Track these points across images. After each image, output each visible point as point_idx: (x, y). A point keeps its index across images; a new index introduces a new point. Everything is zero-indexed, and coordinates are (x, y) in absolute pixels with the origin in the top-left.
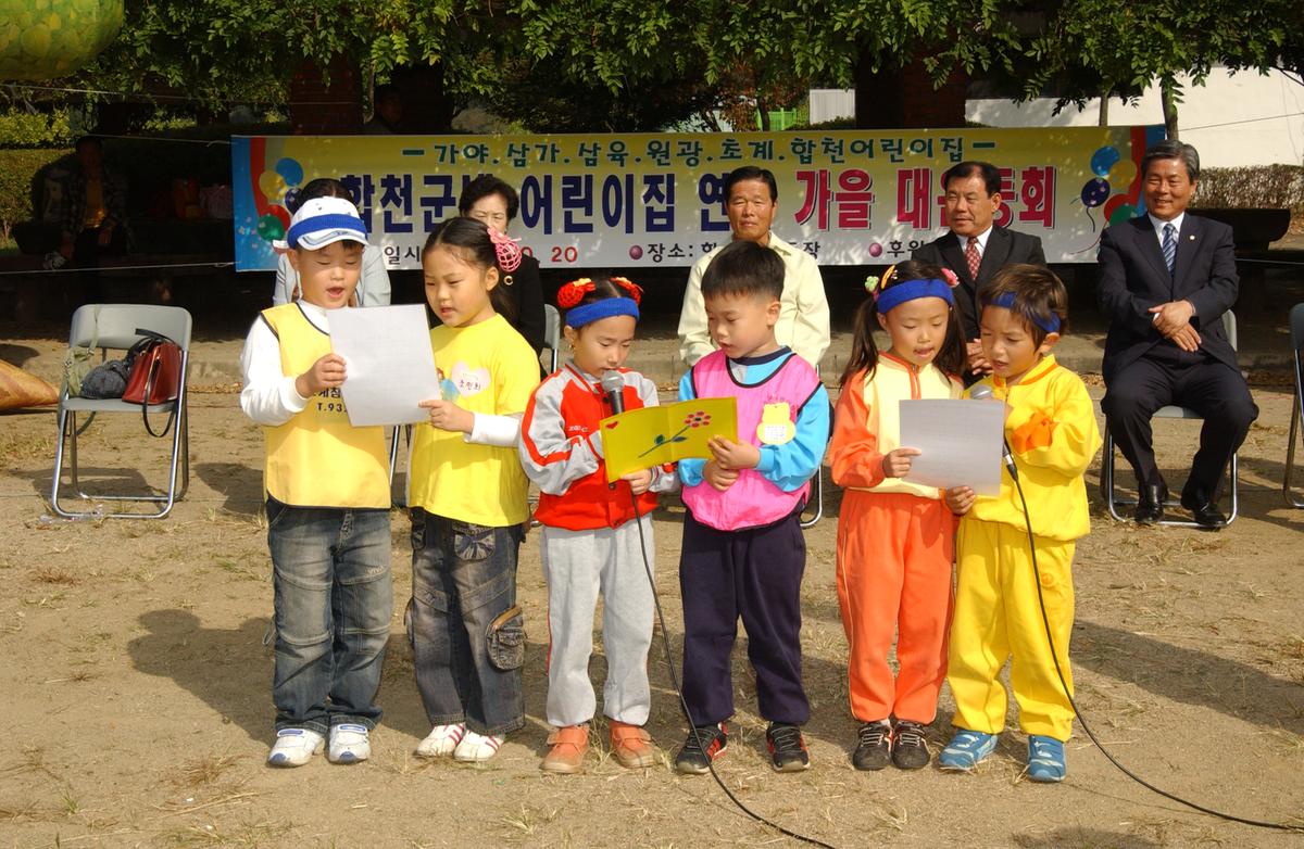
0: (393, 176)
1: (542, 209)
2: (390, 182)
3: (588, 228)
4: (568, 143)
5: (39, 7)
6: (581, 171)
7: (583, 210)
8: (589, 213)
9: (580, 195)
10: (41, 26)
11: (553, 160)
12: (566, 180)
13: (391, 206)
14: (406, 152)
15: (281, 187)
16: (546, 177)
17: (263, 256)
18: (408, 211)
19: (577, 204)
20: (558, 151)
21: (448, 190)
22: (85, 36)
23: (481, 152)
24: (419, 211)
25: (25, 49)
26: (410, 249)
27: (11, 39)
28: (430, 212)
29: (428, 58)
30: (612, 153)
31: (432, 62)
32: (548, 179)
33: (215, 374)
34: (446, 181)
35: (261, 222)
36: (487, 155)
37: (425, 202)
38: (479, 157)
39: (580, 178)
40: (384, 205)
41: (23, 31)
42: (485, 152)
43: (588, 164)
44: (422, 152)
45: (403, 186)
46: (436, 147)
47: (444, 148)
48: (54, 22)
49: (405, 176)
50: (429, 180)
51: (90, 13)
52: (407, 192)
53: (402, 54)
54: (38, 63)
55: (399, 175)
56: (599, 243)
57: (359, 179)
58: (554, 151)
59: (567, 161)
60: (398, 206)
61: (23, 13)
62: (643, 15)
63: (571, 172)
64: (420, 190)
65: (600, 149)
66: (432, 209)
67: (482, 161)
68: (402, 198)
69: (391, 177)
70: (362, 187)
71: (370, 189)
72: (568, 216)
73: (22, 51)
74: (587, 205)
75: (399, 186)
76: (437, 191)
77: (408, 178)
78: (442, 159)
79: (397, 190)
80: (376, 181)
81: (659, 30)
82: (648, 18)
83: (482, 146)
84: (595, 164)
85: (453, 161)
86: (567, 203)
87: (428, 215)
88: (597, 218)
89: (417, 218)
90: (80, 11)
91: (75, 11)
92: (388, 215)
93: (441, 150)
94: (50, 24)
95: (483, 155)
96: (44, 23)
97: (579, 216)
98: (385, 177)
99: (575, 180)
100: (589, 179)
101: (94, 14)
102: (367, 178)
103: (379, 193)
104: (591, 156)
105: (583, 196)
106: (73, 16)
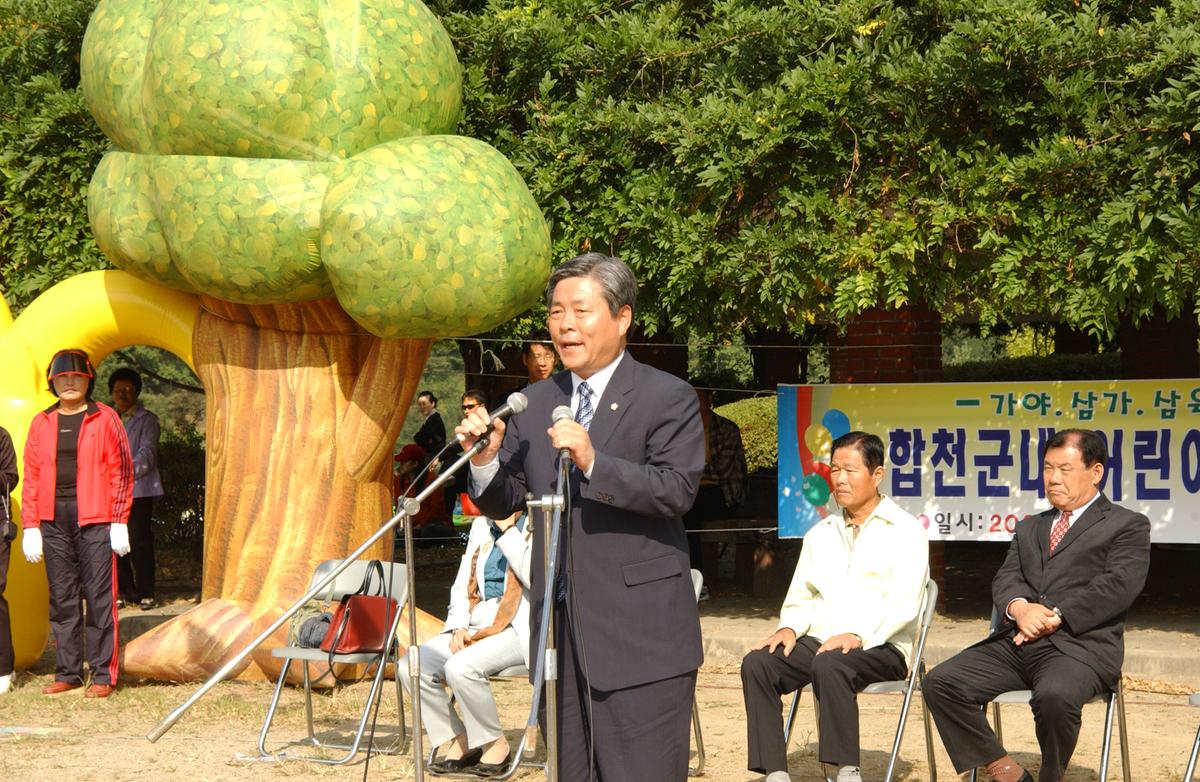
0: (945, 430)
1: (1111, 470)
2: (942, 437)
3: (1163, 494)
4: (1142, 390)
5: (439, 268)
6: (1157, 425)
7: (1158, 472)
8: (1165, 475)
9: (1155, 454)
10: (443, 285)
11: (1125, 411)
12: (1140, 436)
13: (942, 465)
14: (960, 403)
15: (823, 443)
16: (1116, 431)
17: (803, 520)
18: (961, 472)
19: (1152, 465)
20: (1130, 401)
21: (1005, 447)
22: (492, 292)
23: (1042, 402)
24: (972, 471)
25: (430, 308)
26: (962, 515)
27: (413, 299)
28: (985, 473)
29: (894, 301)
30: (1194, 402)
31: (898, 305)
32: (1119, 435)
33: (719, 653)
34: (1003, 436)
35: (806, 482)
36: (1049, 406)
37: (980, 460)
38: (1040, 408)
39: (1155, 433)
40: (935, 465)
41: (425, 291)
42: (1047, 402)
43: (1164, 416)
44: (976, 403)
45: (956, 442)
46: (993, 397)
47: (1001, 398)
48: (456, 281)
49: (958, 430)
50: (985, 435)
51: (496, 270)
52: (959, 450)
53: (866, 297)
54: (447, 322)
55: (952, 430)
56: (1171, 512)
57: (909, 434)
58: (1125, 401)
59: (1140, 412)
60: (951, 465)
61: (423, 274)
62: (1120, 245)
63: (1146, 426)
64: (975, 447)
65: (1179, 397)
66: (987, 469)
67: (1044, 413)
68: (955, 456)
69: (943, 431)
70: (911, 443)
71: (920, 445)
72: (1141, 479)
73: (427, 310)
74: (1163, 465)
75: (952, 441)
76: (993, 448)
77: (961, 433)
78: (999, 411)
79: (949, 446)
80: (927, 437)
81: (1139, 261)
82: (1125, 248)
83: (1043, 395)
84: (1172, 417)
85: (1011, 413)
86: (1140, 464)
87: (982, 476)
88: (1175, 482)
89: (970, 479)
90: (484, 269)
91: (479, 269)
92: (939, 476)
93: (998, 400)
94: (453, 283)
95: (1045, 406)
96: (445, 282)
97: (1153, 480)
98: (937, 432)
99: (1150, 436)
100: (1166, 434)
101: (500, 271)
102: (918, 432)
103: (931, 449)
104: (1168, 406)
105: (1158, 456)
106: (476, 274)
